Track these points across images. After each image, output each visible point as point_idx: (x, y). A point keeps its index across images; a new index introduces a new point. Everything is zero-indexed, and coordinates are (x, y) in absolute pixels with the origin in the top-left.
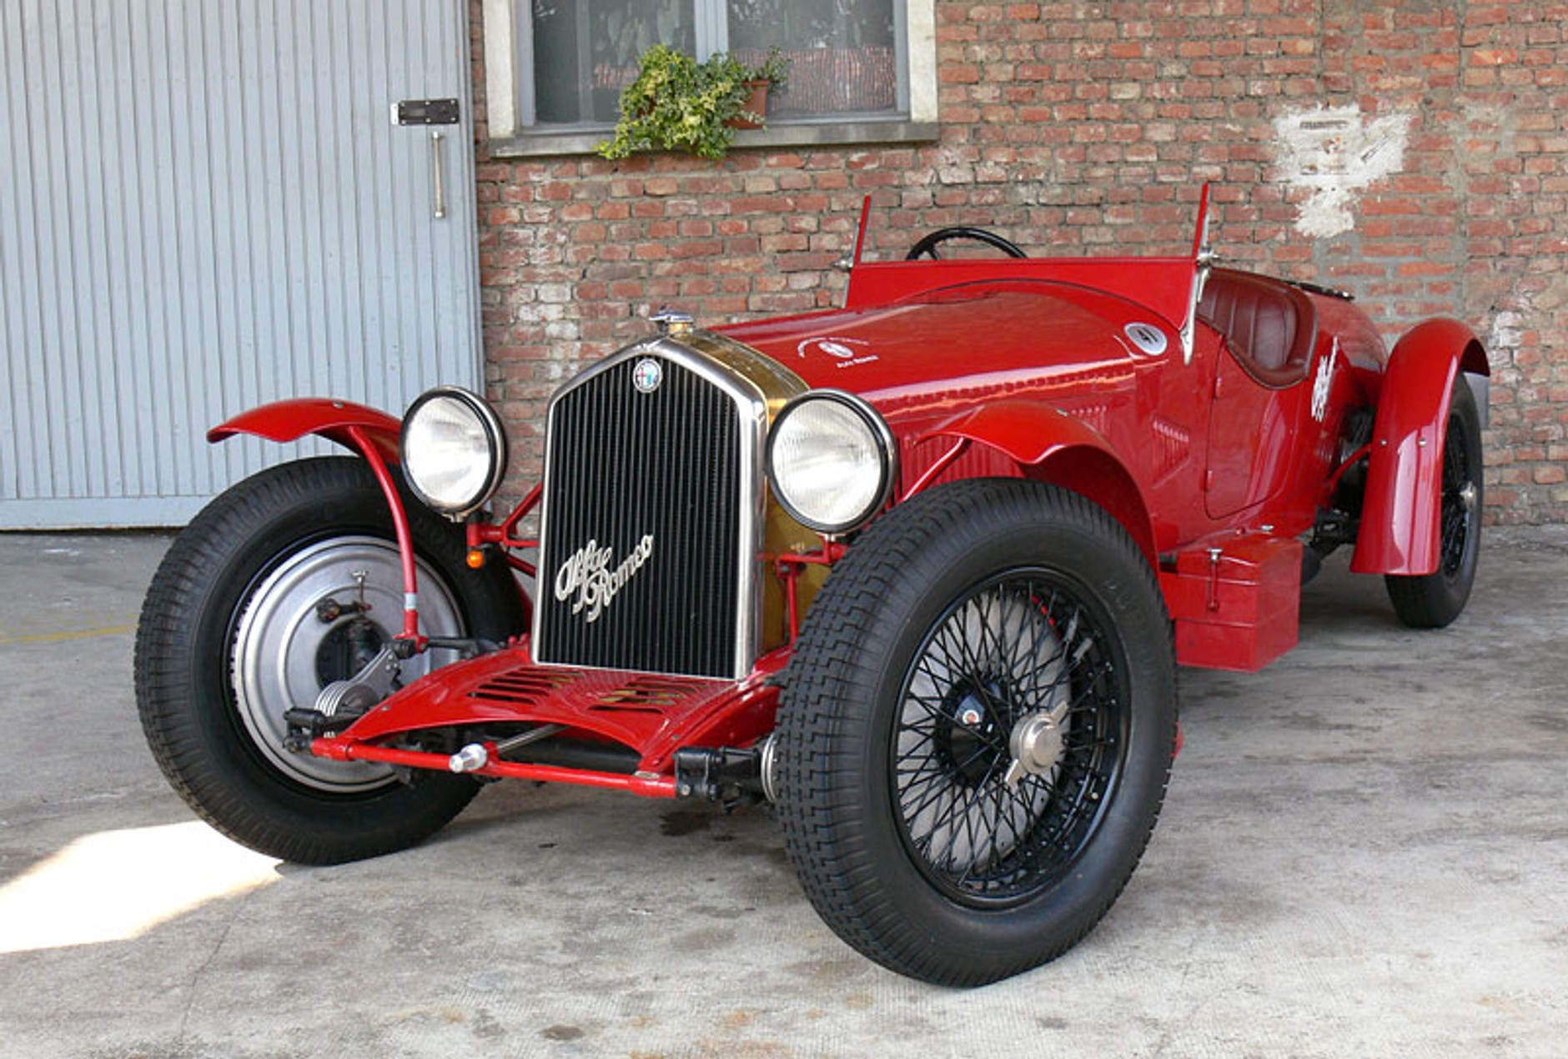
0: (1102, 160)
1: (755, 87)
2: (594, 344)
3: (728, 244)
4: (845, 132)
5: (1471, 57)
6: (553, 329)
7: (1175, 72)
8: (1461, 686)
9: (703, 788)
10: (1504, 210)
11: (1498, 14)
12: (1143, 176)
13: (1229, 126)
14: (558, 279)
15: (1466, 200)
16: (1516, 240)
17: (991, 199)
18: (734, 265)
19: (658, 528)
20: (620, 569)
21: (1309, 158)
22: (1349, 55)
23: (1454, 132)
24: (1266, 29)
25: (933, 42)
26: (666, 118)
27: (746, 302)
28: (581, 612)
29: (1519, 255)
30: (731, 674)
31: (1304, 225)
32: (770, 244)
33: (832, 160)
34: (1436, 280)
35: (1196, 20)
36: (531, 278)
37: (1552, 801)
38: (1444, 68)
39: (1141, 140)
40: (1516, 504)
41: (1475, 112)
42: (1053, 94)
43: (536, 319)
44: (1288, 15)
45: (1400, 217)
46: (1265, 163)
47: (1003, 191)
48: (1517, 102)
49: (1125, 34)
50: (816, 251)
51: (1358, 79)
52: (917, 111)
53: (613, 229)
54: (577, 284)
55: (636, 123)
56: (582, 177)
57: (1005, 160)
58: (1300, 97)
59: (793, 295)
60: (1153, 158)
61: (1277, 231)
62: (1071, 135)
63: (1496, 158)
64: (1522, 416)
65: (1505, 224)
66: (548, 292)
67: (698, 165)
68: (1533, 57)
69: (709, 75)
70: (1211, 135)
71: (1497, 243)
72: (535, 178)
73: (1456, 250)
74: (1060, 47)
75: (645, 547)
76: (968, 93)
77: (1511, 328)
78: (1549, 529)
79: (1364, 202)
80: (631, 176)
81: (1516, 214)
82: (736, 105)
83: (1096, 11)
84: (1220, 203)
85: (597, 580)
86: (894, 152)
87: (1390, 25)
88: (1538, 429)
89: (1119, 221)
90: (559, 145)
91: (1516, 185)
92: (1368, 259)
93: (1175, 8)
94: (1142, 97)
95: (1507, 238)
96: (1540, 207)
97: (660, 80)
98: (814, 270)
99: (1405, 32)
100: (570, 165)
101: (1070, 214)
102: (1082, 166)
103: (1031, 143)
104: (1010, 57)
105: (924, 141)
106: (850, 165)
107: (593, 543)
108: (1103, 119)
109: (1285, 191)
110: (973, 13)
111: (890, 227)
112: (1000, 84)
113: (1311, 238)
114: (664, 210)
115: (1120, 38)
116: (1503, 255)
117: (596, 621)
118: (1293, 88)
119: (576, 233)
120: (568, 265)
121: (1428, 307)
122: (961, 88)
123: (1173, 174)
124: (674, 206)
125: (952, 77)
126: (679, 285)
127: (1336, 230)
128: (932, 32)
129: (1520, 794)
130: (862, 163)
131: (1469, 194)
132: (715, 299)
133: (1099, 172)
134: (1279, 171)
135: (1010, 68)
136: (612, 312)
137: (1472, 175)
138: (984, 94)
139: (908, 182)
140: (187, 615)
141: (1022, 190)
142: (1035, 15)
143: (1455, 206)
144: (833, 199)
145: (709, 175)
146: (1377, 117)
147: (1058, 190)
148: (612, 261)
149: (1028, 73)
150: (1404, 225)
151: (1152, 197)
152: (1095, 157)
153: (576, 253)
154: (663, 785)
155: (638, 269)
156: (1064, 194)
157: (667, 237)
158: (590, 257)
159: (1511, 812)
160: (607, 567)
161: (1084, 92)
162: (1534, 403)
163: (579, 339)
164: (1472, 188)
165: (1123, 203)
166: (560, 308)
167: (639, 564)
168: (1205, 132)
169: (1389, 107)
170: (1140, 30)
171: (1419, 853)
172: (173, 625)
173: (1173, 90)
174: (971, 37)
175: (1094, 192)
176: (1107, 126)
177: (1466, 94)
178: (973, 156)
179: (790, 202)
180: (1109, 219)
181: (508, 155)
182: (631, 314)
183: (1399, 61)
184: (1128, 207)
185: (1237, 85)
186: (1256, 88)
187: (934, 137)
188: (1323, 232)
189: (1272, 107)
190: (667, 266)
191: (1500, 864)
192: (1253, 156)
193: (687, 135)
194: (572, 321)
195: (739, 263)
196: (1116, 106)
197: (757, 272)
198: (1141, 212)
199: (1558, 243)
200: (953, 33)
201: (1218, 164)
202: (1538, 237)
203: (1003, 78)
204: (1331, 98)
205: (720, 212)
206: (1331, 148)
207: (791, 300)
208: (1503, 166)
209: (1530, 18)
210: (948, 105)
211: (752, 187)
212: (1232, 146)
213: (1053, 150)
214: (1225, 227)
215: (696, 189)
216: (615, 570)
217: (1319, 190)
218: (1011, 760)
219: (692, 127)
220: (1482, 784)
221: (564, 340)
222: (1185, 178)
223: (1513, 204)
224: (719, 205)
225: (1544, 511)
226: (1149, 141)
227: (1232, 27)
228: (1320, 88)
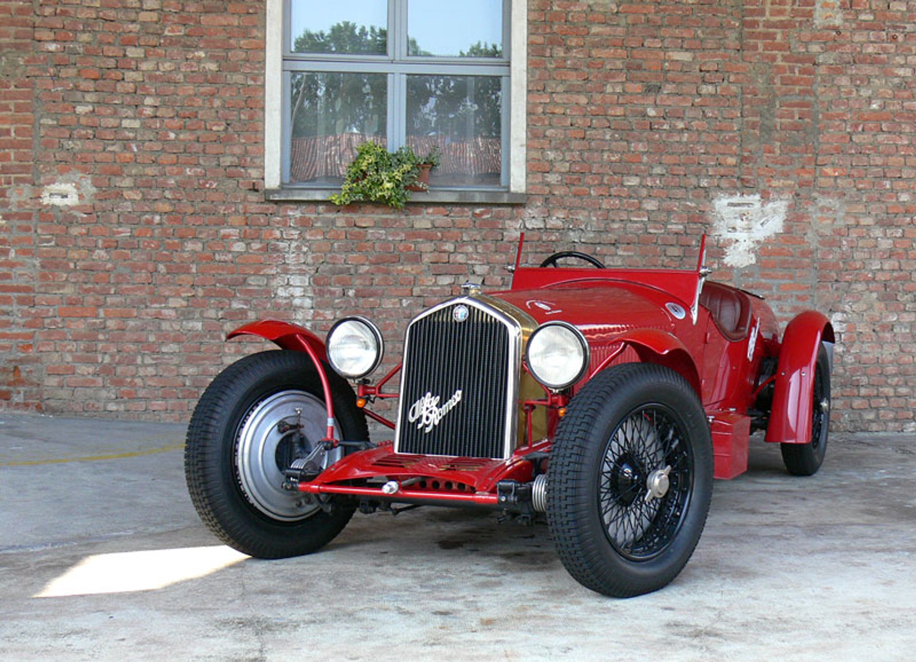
0: (617, 219)
1: (423, 168)
2: (321, 311)
3: (402, 257)
4: (473, 196)
5: (822, 171)
6: (297, 302)
7: (659, 172)
8: (825, 499)
9: (512, 498)
10: (838, 256)
11: (836, 149)
12: (639, 229)
13: (688, 203)
14: (302, 273)
15: (817, 250)
16: (844, 273)
17: (554, 238)
18: (405, 269)
19: (464, 387)
20: (444, 406)
21: (732, 223)
22: (755, 167)
23: (811, 212)
24: (711, 151)
25: (524, 149)
26: (373, 183)
27: (411, 291)
28: (422, 428)
29: (845, 282)
30: (502, 456)
31: (728, 260)
32: (426, 259)
33: (464, 212)
34: (799, 293)
35: (672, 143)
36: (286, 271)
37: (877, 540)
38: (807, 177)
39: (639, 209)
40: (842, 420)
41: (823, 201)
42: (591, 181)
43: (287, 295)
44: (722, 143)
45: (782, 258)
46: (707, 224)
47: (561, 234)
48: (846, 198)
49: (632, 149)
50: (453, 264)
51: (759, 180)
52: (514, 186)
53: (336, 245)
54: (312, 276)
55: (354, 185)
56: (319, 214)
57: (562, 216)
58: (728, 188)
59: (439, 288)
60: (646, 219)
61: (714, 262)
62: (600, 204)
63: (834, 227)
64: (846, 371)
65: (838, 264)
66: (295, 280)
67: (388, 210)
68: (854, 173)
69: (398, 160)
70: (678, 208)
71: (833, 274)
72: (291, 213)
73: (811, 278)
74: (596, 154)
75: (458, 396)
76: (543, 177)
77: (840, 321)
78: (860, 435)
79: (761, 248)
80: (348, 215)
81: (846, 259)
82: (413, 177)
83: (617, 136)
84: (682, 246)
85: (431, 412)
86: (500, 209)
87: (778, 151)
88: (854, 378)
89: (625, 254)
90: (308, 195)
91: (844, 243)
92: (763, 281)
93: (660, 137)
94: (640, 184)
95: (839, 272)
96: (858, 255)
97: (370, 161)
98: (451, 274)
99: (786, 156)
100: (312, 207)
101: (598, 249)
102: (606, 222)
103: (577, 208)
104: (568, 158)
105: (517, 204)
106: (474, 215)
107: (429, 394)
108: (619, 196)
109: (718, 241)
110: (547, 133)
111: (496, 251)
112: (561, 173)
113: (732, 267)
114: (366, 236)
115: (629, 151)
116: (837, 281)
117: (430, 432)
118: (724, 183)
119: (314, 247)
120: (308, 264)
121: (795, 308)
122: (540, 175)
123: (656, 228)
124: (372, 233)
125: (534, 168)
126: (373, 279)
127: (746, 264)
128: (524, 142)
129: (862, 537)
130: (481, 214)
131: (819, 246)
132: (393, 288)
133: (616, 226)
134: (715, 229)
135: (568, 165)
136: (332, 293)
137: (820, 236)
138: (552, 178)
139: (507, 227)
140: (219, 425)
141: (571, 233)
142: (582, 136)
143: (811, 253)
144: (464, 235)
145: (392, 217)
146: (770, 201)
147: (592, 235)
148: (334, 264)
149: (577, 168)
150: (785, 262)
151: (644, 241)
152: (613, 217)
153: (313, 258)
154: (491, 498)
155: (349, 269)
156: (595, 237)
157: (367, 251)
158: (321, 261)
159: (859, 543)
160: (437, 406)
161: (608, 180)
162: (852, 364)
163: (312, 308)
164: (820, 243)
165: (628, 244)
166: (302, 289)
167: (454, 404)
168: (675, 206)
169: (776, 196)
170: (641, 147)
171: (818, 557)
172: (211, 429)
173: (658, 182)
174: (546, 146)
175: (612, 237)
176: (620, 201)
177: (819, 192)
178: (544, 213)
179: (439, 234)
180: (620, 253)
181: (277, 199)
182: (344, 294)
183: (782, 171)
184: (631, 246)
185: (693, 181)
186: (704, 183)
187: (524, 202)
188: (739, 265)
189: (712, 194)
190: (366, 268)
191: (856, 560)
192: (701, 221)
193: (385, 193)
194: (309, 297)
195: (408, 268)
196: (626, 189)
197: (418, 274)
198: (638, 249)
199: (866, 275)
200: (536, 143)
201: (681, 224)
202: (856, 272)
203: (563, 170)
204: (745, 190)
205: (398, 238)
206: (744, 218)
207: (438, 291)
208: (837, 232)
209: (853, 151)
210: (532, 184)
211: (417, 225)
212: (690, 215)
213: (590, 212)
214: (684, 259)
215: (385, 224)
216: (441, 407)
217: (737, 241)
218: (647, 491)
219: (388, 189)
220: (844, 534)
221: (303, 308)
222: (663, 231)
223: (843, 254)
224: (398, 235)
225: (857, 425)
226: (643, 209)
227: (691, 148)
228: (739, 184)
